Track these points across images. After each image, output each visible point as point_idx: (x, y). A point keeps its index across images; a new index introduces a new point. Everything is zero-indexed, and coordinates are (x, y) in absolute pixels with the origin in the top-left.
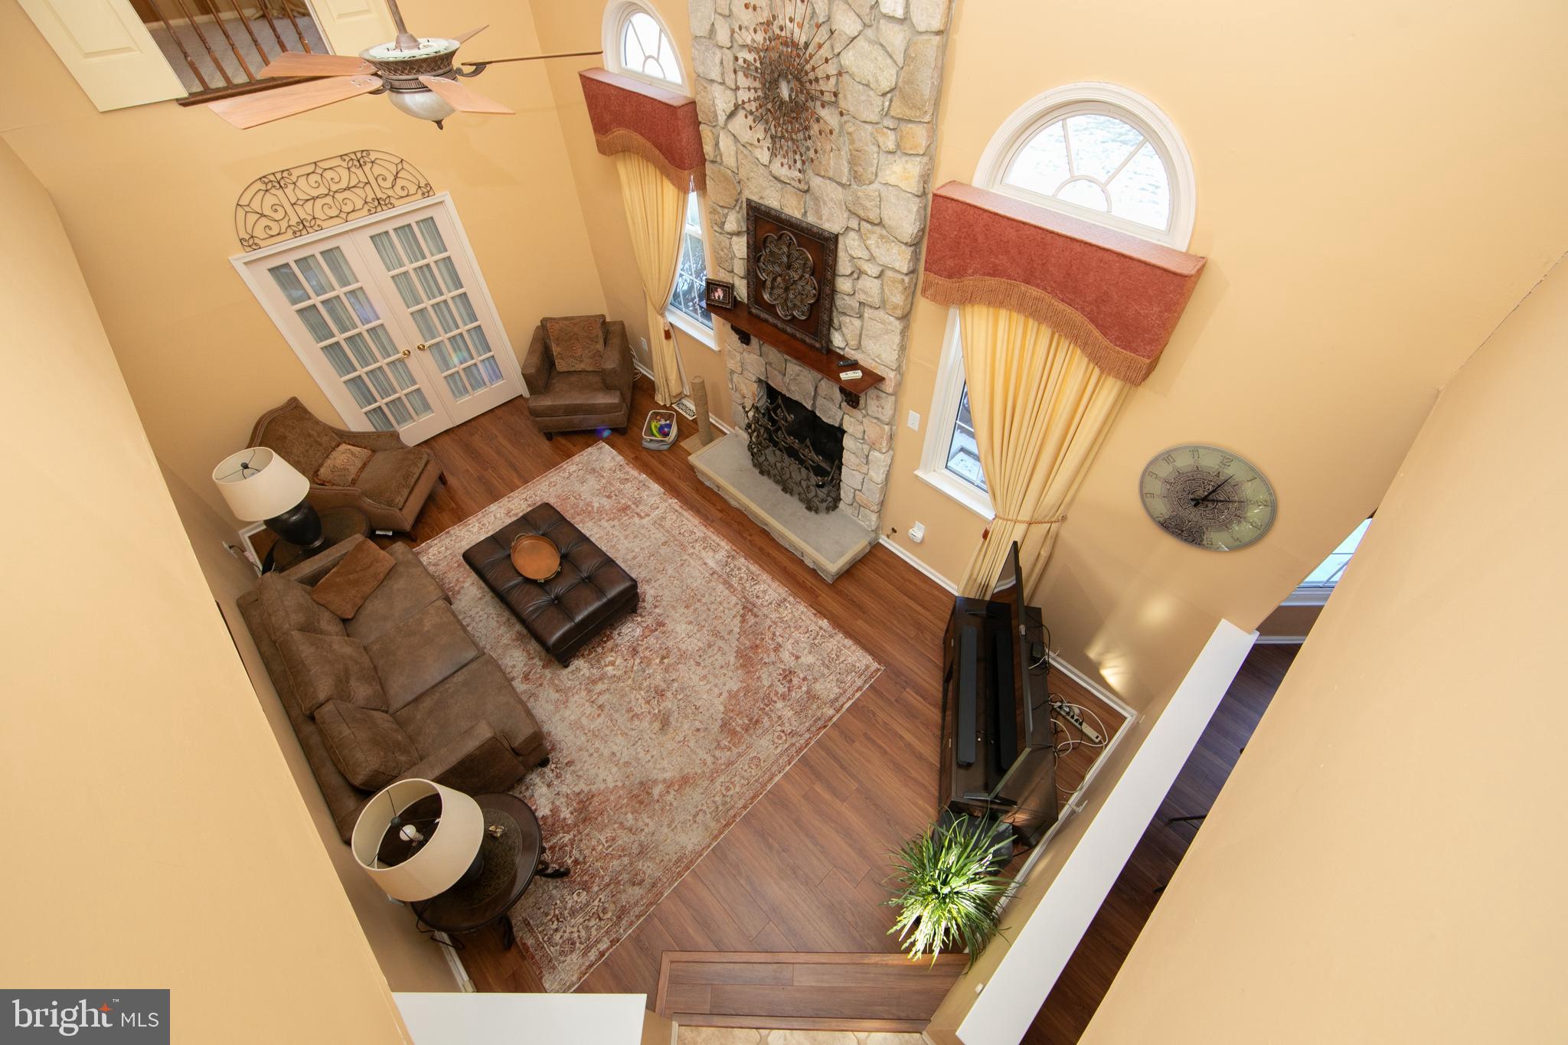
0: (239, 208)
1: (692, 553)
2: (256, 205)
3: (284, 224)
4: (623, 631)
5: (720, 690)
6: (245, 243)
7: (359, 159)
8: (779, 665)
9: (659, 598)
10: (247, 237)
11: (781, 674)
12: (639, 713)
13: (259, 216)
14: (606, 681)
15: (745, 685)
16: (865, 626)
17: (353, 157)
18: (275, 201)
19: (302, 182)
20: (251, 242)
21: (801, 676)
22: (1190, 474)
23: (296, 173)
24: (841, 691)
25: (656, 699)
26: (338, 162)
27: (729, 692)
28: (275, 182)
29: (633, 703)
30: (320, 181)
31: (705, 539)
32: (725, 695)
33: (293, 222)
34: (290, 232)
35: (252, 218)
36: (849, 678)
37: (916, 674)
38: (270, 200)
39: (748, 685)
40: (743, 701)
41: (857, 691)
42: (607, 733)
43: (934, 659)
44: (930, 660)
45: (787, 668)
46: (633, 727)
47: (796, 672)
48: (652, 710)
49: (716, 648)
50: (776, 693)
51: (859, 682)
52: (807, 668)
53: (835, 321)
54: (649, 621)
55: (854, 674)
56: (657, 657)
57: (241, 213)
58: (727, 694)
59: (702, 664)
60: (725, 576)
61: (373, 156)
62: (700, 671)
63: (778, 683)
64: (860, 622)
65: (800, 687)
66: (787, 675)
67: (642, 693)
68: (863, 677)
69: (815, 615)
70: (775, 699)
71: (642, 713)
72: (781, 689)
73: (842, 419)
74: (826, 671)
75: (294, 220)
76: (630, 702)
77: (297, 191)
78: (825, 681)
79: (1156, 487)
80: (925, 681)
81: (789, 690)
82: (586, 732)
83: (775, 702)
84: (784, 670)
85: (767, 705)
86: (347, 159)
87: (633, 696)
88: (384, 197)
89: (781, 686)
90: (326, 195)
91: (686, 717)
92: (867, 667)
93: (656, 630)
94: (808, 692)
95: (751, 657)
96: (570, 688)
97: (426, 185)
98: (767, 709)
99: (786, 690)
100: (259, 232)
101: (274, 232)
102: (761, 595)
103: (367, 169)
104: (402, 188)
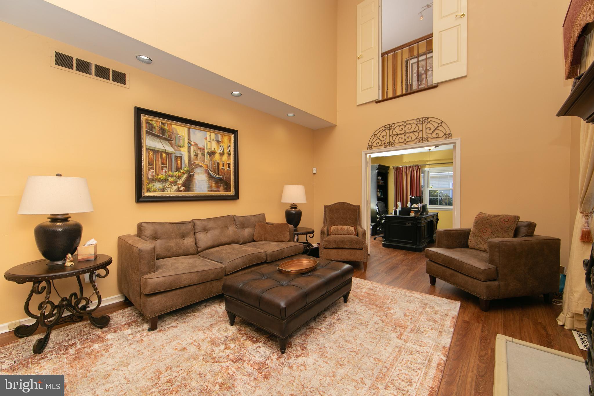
0: (374, 135)
2: (378, 135)
3: (383, 142)
6: (369, 147)
10: (370, 145)
13: (377, 138)
17: (421, 120)
18: (385, 134)
19: (397, 129)
20: (371, 147)
23: (396, 125)
26: (414, 121)
28: (387, 128)
30: (403, 129)
33: (387, 142)
34: (384, 145)
35: (376, 138)
57: (373, 136)
61: (429, 120)
77: (394, 131)
86: (418, 120)
88: (426, 136)
90: (403, 134)
97: (449, 134)
100: (375, 144)
101: (379, 144)
103: (424, 125)
104: (436, 134)
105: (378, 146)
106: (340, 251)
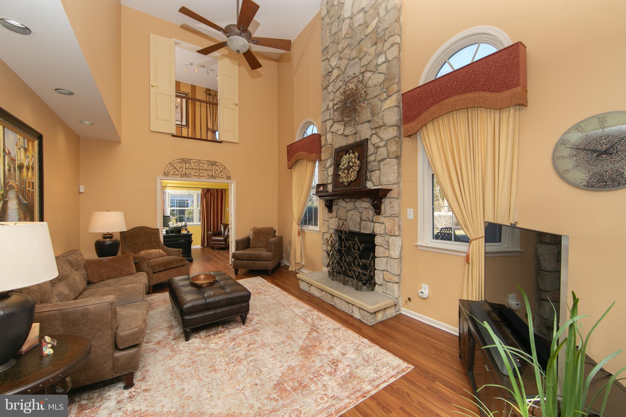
0: (170, 164)
1: (288, 308)
2: (175, 165)
3: (180, 173)
4: (231, 331)
5: (282, 364)
6: (165, 174)
7: (213, 163)
8: (330, 357)
9: (261, 321)
10: (166, 172)
11: (330, 361)
12: (218, 369)
13: (174, 168)
14: (206, 350)
15: (302, 363)
16: (395, 345)
17: (211, 162)
18: (182, 166)
19: (192, 164)
20: (167, 174)
21: (346, 364)
22: (585, 142)
23: (192, 161)
24: (378, 376)
25: (234, 363)
26: (206, 162)
27: (289, 366)
28: (185, 161)
29: (217, 363)
30: (198, 165)
31: (296, 304)
32: (285, 367)
33: (183, 173)
34: (180, 175)
35: (172, 168)
36: (385, 369)
37: (442, 374)
38: (180, 165)
39: (304, 364)
40: (298, 372)
41: (392, 377)
42: (188, 376)
43: (455, 368)
44: (451, 367)
45: (336, 358)
46: (209, 376)
47: (341, 361)
48: (228, 368)
49: (287, 344)
50: (325, 371)
51: (393, 373)
52: (351, 360)
53: (368, 176)
54: (250, 328)
55: (388, 367)
56: (247, 344)
58: (287, 367)
59: (275, 350)
60: (304, 317)
61: (217, 164)
62: (272, 353)
63: (328, 366)
64: (391, 343)
65: (344, 370)
66: (335, 362)
67: (227, 359)
68: (396, 370)
69: (359, 337)
70: (323, 374)
71: (220, 369)
72: (329, 369)
73: (374, 228)
74: (366, 364)
75: (184, 172)
76: (215, 362)
77: (190, 165)
78: (364, 369)
79: (568, 164)
80: (450, 378)
81: (335, 370)
82: (174, 374)
83: (323, 376)
84: (333, 360)
85: (316, 377)
86: (209, 162)
87: (219, 359)
88: (215, 175)
89: (329, 367)
90: (197, 169)
91: (251, 375)
92: (399, 366)
93: (252, 332)
94: (350, 373)
95: (310, 350)
96: (181, 351)
97: (229, 177)
98: (315, 379)
99: (333, 370)
100: (171, 172)
101: (176, 173)
102: (324, 325)
103: (214, 166)
104: (222, 175)
105: (174, 175)
106: (168, 272)
